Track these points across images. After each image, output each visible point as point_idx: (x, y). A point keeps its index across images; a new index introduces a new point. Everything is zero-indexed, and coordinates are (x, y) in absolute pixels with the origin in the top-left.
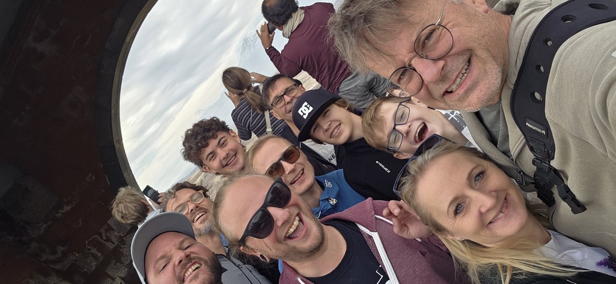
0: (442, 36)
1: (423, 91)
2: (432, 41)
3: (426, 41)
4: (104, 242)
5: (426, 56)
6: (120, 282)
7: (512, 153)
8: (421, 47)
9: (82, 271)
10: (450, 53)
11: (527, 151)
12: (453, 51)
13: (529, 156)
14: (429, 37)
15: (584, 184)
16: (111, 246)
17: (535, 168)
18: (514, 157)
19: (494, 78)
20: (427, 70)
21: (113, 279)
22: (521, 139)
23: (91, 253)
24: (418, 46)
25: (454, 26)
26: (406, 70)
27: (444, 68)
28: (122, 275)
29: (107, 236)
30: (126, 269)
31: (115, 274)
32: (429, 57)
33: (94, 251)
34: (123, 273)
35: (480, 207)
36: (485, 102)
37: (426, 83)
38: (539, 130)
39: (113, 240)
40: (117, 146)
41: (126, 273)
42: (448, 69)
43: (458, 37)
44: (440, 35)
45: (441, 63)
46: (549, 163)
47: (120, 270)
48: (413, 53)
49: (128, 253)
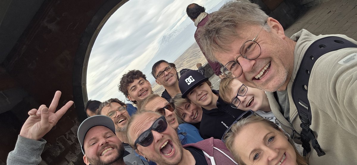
0: (256, 47)
1: (242, 76)
2: (250, 50)
3: (248, 49)
4: (67, 140)
5: (246, 57)
6: (72, 164)
7: (290, 119)
8: (244, 52)
9: (52, 155)
10: (259, 57)
11: (298, 118)
12: (261, 56)
13: (299, 121)
14: (250, 46)
15: (325, 139)
16: (70, 143)
17: (302, 129)
18: (291, 122)
19: (282, 76)
20: (245, 65)
21: (68, 162)
22: (296, 111)
23: (58, 145)
24: (243, 51)
25: (263, 43)
26: (235, 63)
27: (255, 65)
28: (74, 161)
29: (69, 137)
30: (77, 158)
31: (70, 159)
32: (248, 58)
33: (60, 144)
34: (75, 159)
35: (269, 157)
36: (276, 88)
37: (244, 72)
38: (305, 107)
39: (72, 140)
40: (83, 86)
41: (76, 160)
42: (257, 65)
43: (265, 49)
44: (255, 47)
45: (253, 62)
46: (309, 127)
47: (73, 158)
48: (239, 54)
49: (79, 149)
